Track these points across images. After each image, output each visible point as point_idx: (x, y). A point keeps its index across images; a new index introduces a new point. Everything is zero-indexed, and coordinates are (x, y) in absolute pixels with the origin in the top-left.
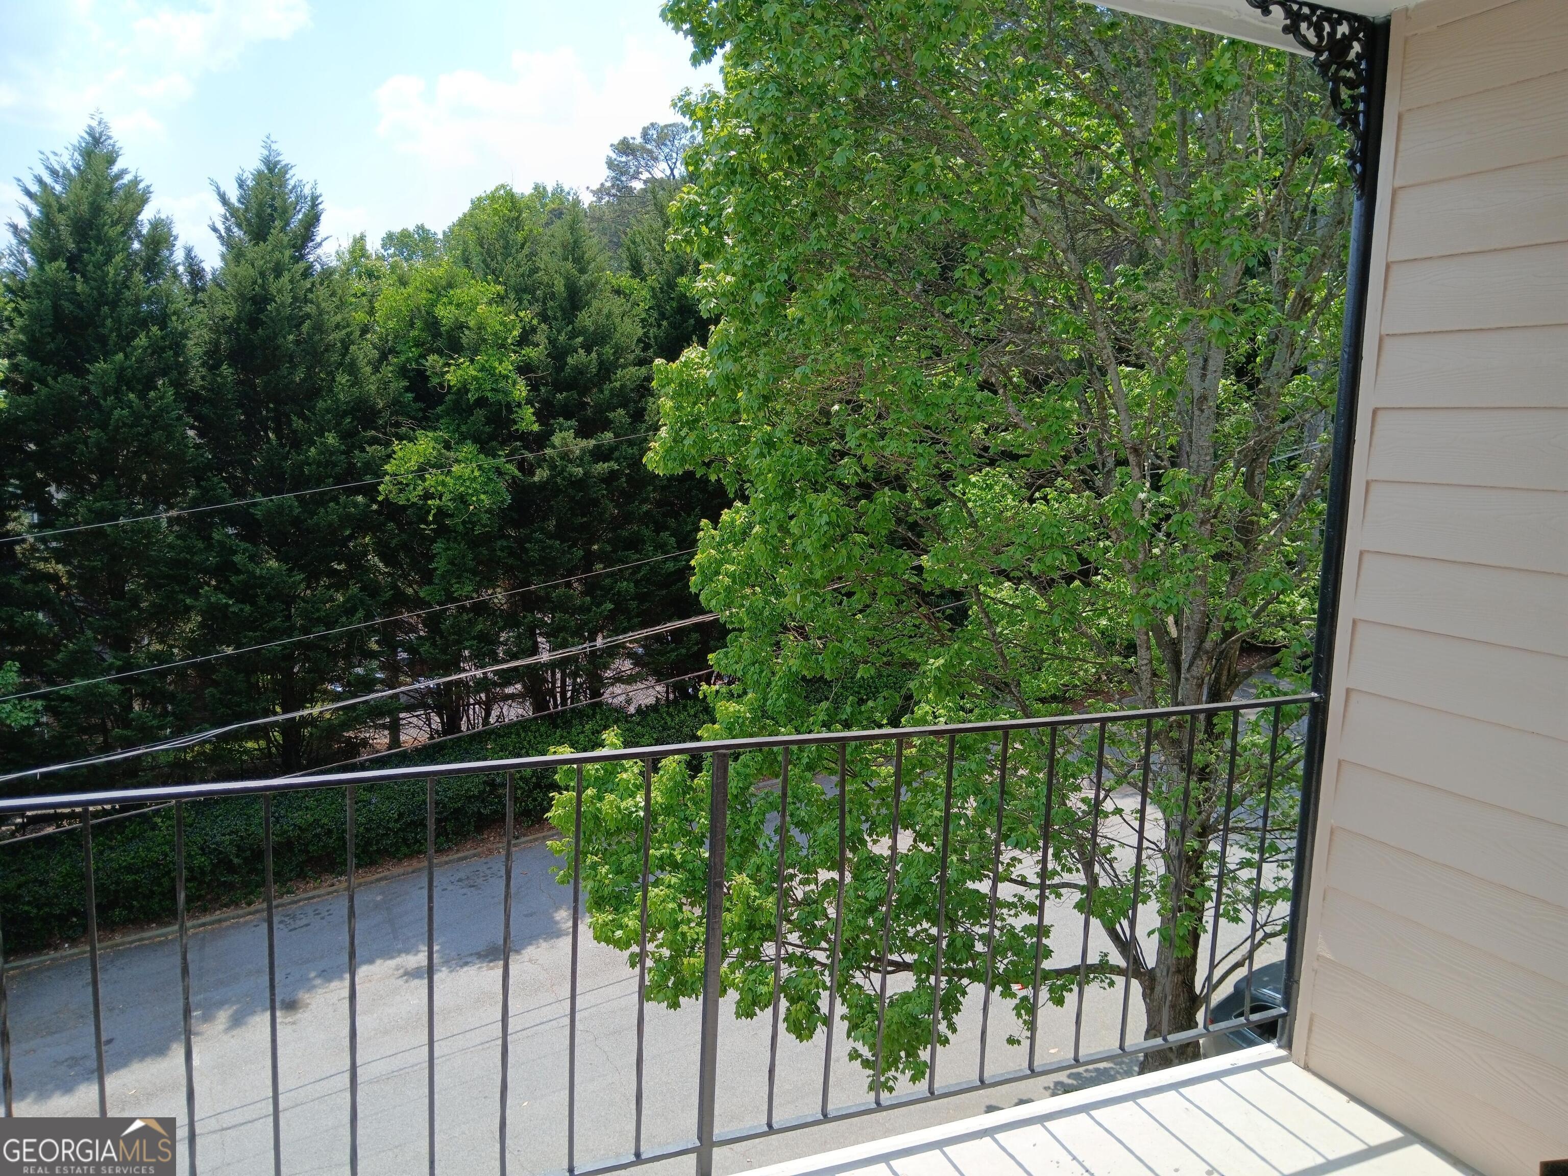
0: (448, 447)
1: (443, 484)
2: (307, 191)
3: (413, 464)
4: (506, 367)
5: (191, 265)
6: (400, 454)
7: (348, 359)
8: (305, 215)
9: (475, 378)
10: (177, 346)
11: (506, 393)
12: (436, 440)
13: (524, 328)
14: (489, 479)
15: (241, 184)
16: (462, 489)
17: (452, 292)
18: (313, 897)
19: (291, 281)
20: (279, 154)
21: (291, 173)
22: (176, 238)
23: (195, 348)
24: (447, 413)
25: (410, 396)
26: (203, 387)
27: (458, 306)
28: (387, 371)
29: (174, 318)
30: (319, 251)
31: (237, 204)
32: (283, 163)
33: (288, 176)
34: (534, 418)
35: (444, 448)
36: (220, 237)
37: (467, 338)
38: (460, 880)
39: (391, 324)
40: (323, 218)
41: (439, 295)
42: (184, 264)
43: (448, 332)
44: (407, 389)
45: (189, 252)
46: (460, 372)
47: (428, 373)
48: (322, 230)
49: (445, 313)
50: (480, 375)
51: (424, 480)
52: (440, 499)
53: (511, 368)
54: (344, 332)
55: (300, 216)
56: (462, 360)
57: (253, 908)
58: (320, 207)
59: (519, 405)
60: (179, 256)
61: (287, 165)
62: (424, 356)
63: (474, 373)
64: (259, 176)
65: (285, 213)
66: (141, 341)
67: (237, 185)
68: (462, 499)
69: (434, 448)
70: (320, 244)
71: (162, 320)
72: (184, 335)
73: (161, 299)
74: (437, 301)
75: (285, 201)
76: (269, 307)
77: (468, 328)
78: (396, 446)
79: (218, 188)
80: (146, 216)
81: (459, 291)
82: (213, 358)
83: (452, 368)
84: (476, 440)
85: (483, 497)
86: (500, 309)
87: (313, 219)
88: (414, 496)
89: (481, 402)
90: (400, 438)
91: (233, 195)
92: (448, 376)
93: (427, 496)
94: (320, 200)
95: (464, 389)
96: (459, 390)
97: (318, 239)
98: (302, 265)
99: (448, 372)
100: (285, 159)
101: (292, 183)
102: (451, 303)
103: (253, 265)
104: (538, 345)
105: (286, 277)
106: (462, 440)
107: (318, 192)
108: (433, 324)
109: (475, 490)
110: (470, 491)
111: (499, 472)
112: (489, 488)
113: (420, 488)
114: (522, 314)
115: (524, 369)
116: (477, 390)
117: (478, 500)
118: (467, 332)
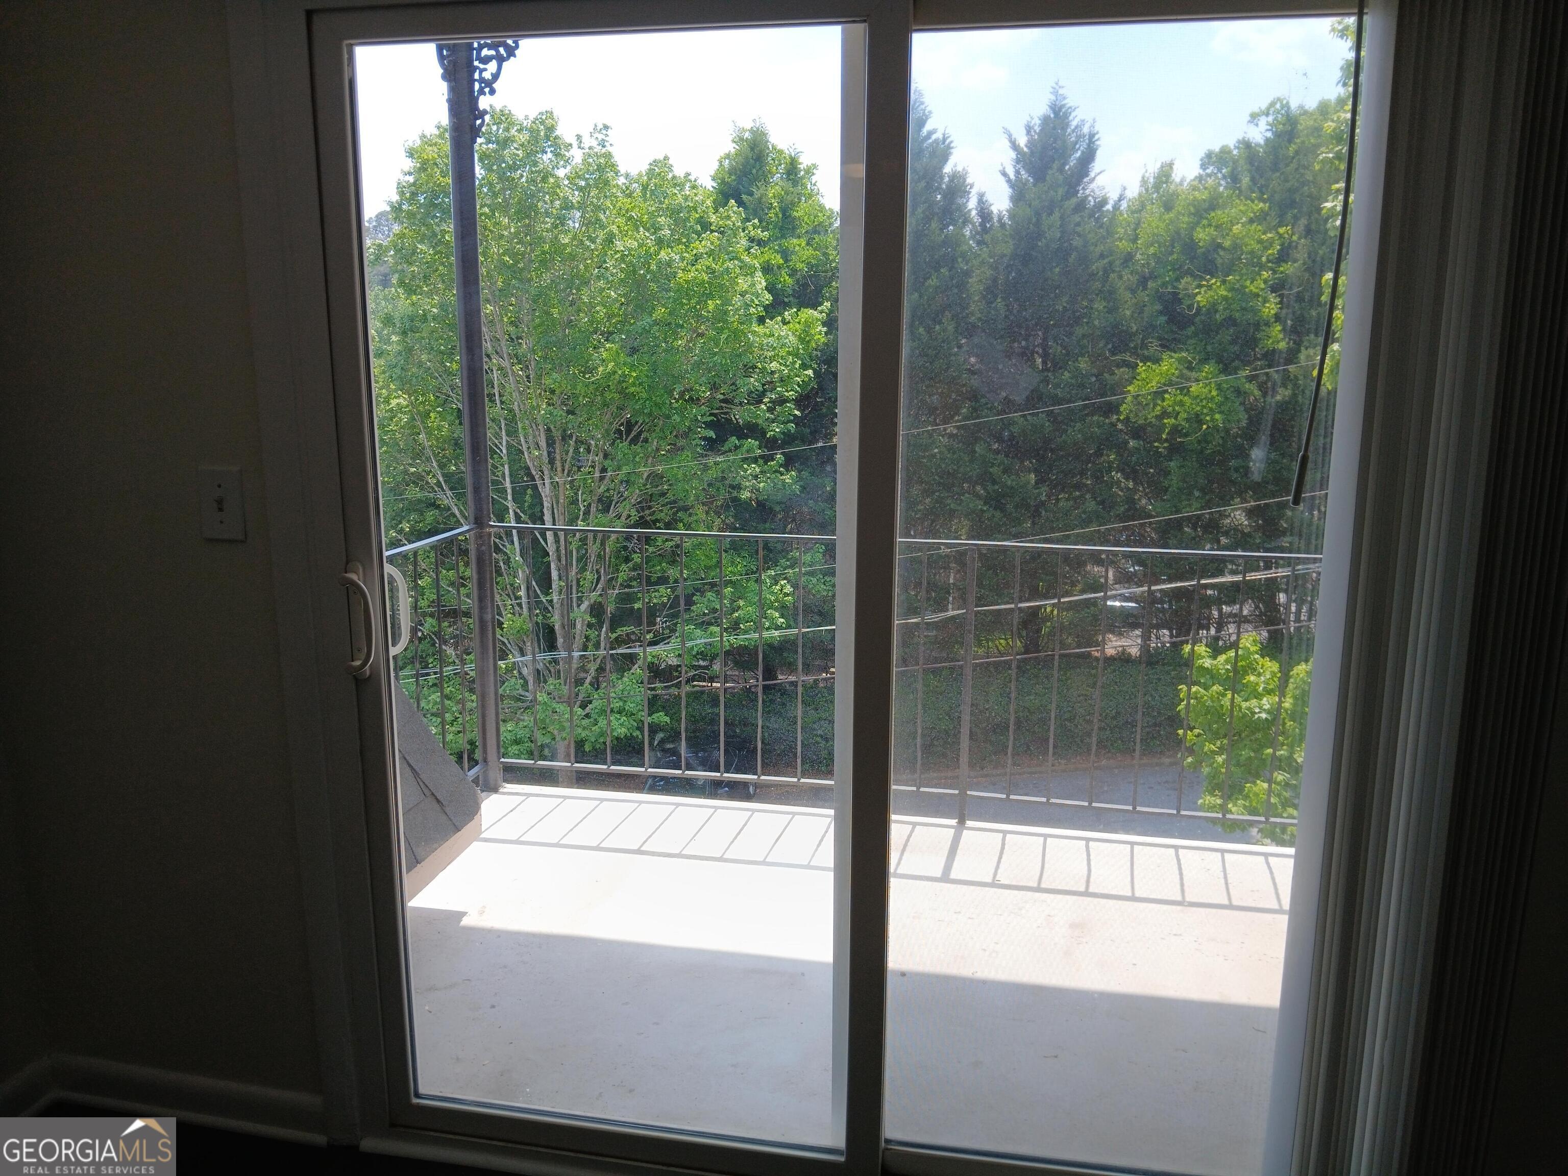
0: (1190, 368)
1: (1181, 404)
2: (1086, 130)
3: (1154, 385)
4: (1255, 286)
5: (982, 209)
6: (1144, 376)
7: (1107, 288)
8: (1083, 152)
9: (1225, 298)
10: (962, 286)
11: (1255, 311)
12: (1180, 360)
13: (1282, 245)
14: (1227, 398)
15: (1029, 129)
16: (1198, 408)
17: (1213, 214)
18: (1035, 773)
19: (1062, 218)
20: (1065, 98)
21: (1073, 114)
22: (972, 186)
23: (975, 285)
24: (1195, 334)
25: (1163, 319)
26: (980, 319)
27: (1217, 227)
28: (1144, 296)
29: (960, 260)
30: (1092, 186)
31: (1025, 149)
32: (1068, 106)
33: (1071, 118)
34: (1281, 336)
35: (1188, 368)
36: (1009, 181)
37: (1222, 258)
38: (1166, 782)
39: (1152, 250)
40: (1099, 154)
41: (1201, 217)
42: (976, 209)
43: (1204, 253)
44: (1161, 313)
45: (981, 196)
46: (1210, 293)
47: (1180, 296)
48: (1097, 166)
49: (1202, 235)
50: (1230, 295)
51: (1163, 400)
52: (1176, 418)
53: (1263, 286)
54: (1106, 261)
55: (1078, 154)
56: (1213, 281)
57: (985, 772)
58: (1097, 143)
59: (1267, 324)
60: (972, 204)
61: (1070, 108)
62: (1178, 280)
63: (1225, 293)
64: (1045, 120)
65: (1063, 153)
66: (933, 282)
67: (1025, 132)
68: (1197, 419)
69: (1176, 369)
70: (1094, 178)
71: (951, 262)
72: (967, 274)
73: (953, 242)
74: (1198, 223)
75: (1064, 141)
76: (1040, 244)
77: (1224, 249)
78: (1141, 368)
79: (1010, 136)
80: (948, 169)
81: (1219, 212)
82: (990, 292)
83: (1203, 290)
84: (1220, 361)
85: (1217, 416)
86: (1260, 227)
87: (1089, 156)
88: (1151, 415)
89: (1231, 321)
90: (1145, 359)
91: (1022, 141)
92: (1199, 298)
93: (1165, 414)
94: (1096, 137)
95: (1213, 308)
96: (1208, 310)
97: (1092, 174)
98: (1074, 201)
99: (1199, 293)
100: (1070, 102)
101: (1074, 124)
102: (1210, 225)
103: (1030, 206)
104: (1295, 261)
105: (1057, 214)
106: (1205, 361)
107: (1096, 129)
108: (1190, 247)
109: (1211, 409)
110: (1205, 411)
111: (1238, 392)
112: (1224, 408)
113: (1159, 408)
114: (1282, 230)
115: (1277, 288)
116: (1225, 309)
117: (1212, 420)
118: (1222, 253)
